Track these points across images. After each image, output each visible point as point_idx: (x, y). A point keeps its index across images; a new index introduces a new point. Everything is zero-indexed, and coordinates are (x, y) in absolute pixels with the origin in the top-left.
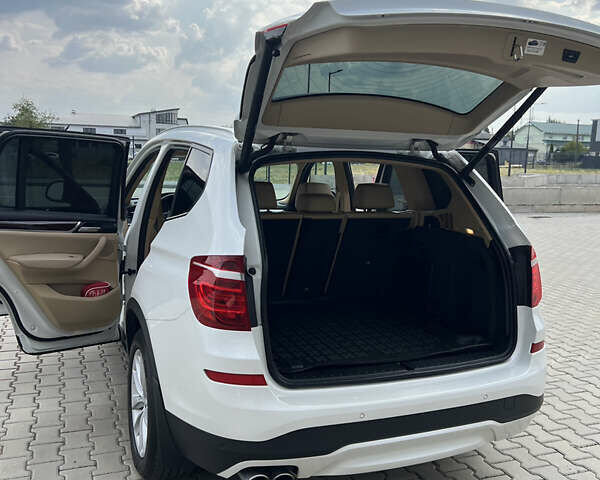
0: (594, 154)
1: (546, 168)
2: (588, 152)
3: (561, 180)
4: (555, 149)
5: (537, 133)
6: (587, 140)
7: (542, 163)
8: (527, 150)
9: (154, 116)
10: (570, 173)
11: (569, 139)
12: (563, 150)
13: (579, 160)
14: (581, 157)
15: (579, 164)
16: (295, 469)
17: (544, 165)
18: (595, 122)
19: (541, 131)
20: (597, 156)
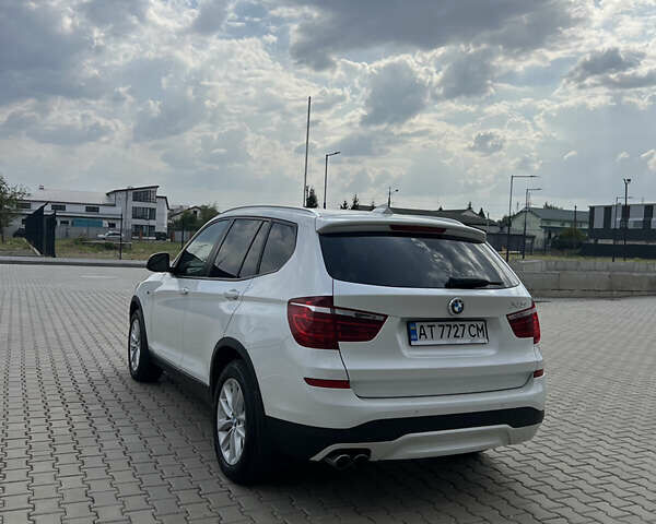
0: (592, 241)
1: (544, 255)
2: (587, 239)
3: (559, 266)
4: (553, 235)
5: (534, 218)
6: (586, 227)
7: (541, 250)
8: (524, 236)
9: (131, 193)
10: (569, 260)
11: (567, 226)
12: (561, 237)
13: (578, 247)
14: (580, 245)
15: (578, 251)
16: (368, 452)
17: (542, 251)
18: (592, 209)
19: (538, 216)
20: (596, 244)
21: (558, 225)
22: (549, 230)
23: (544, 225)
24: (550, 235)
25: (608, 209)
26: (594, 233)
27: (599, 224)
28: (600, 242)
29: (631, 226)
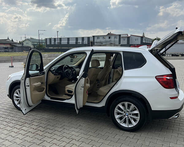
0: (47, 48)
2: (45, 47)
5: (29, 42)
8: (28, 47)
12: (38, 47)
14: (43, 49)
18: (46, 39)
19: (31, 41)
21: (36, 44)
22: (34, 45)
23: (33, 43)
24: (34, 46)
25: (50, 39)
26: (47, 46)
27: (48, 43)
28: (49, 48)
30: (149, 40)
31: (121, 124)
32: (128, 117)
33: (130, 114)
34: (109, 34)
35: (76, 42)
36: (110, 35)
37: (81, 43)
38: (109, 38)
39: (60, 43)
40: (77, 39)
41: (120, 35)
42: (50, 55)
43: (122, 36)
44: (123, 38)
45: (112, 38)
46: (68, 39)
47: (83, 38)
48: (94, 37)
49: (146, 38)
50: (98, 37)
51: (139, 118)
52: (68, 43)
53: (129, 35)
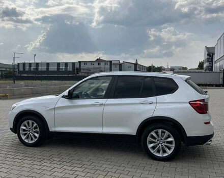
12: (6, 74)
18: (18, 64)
20: (21, 76)
21: (4, 69)
22: (1, 71)
24: (2, 73)
25: (24, 64)
26: (20, 72)
27: (21, 69)
28: (22, 75)
29: (32, 70)
30: (143, 67)
31: (155, 154)
32: (162, 145)
33: (164, 142)
34: (97, 60)
35: (58, 69)
36: (99, 61)
37: (64, 70)
38: (99, 64)
39: (37, 69)
40: (59, 64)
41: (111, 62)
42: (27, 84)
43: (113, 62)
44: (115, 65)
45: (102, 65)
46: (48, 64)
47: (66, 64)
48: (80, 62)
49: (140, 65)
50: (85, 63)
51: (174, 145)
52: (48, 69)
53: (121, 62)
